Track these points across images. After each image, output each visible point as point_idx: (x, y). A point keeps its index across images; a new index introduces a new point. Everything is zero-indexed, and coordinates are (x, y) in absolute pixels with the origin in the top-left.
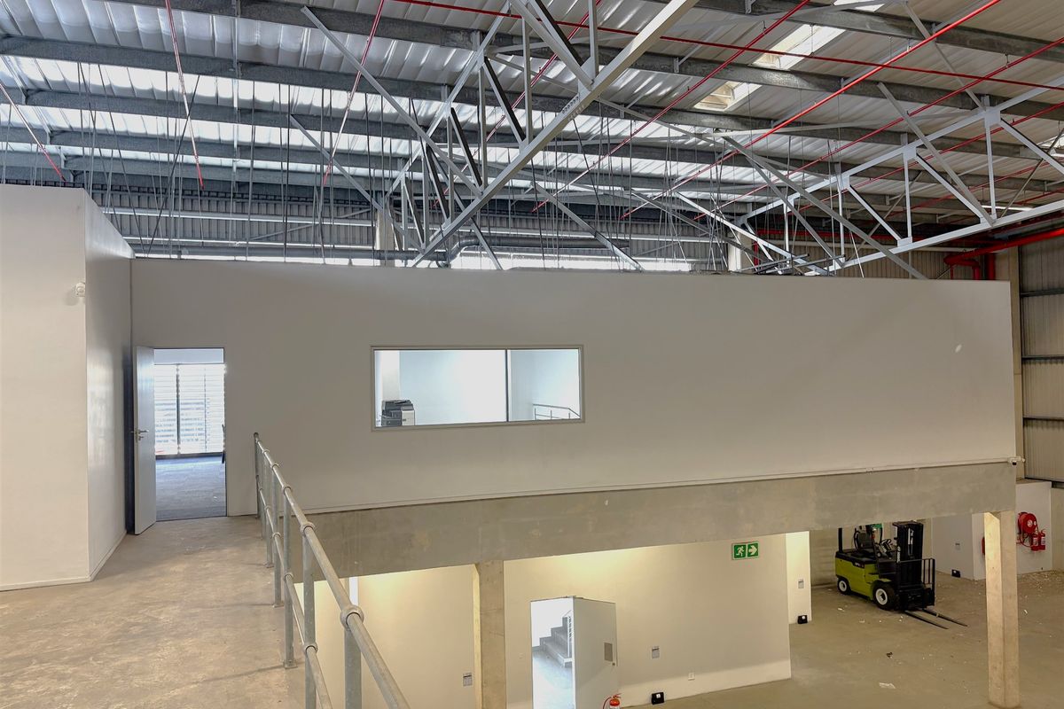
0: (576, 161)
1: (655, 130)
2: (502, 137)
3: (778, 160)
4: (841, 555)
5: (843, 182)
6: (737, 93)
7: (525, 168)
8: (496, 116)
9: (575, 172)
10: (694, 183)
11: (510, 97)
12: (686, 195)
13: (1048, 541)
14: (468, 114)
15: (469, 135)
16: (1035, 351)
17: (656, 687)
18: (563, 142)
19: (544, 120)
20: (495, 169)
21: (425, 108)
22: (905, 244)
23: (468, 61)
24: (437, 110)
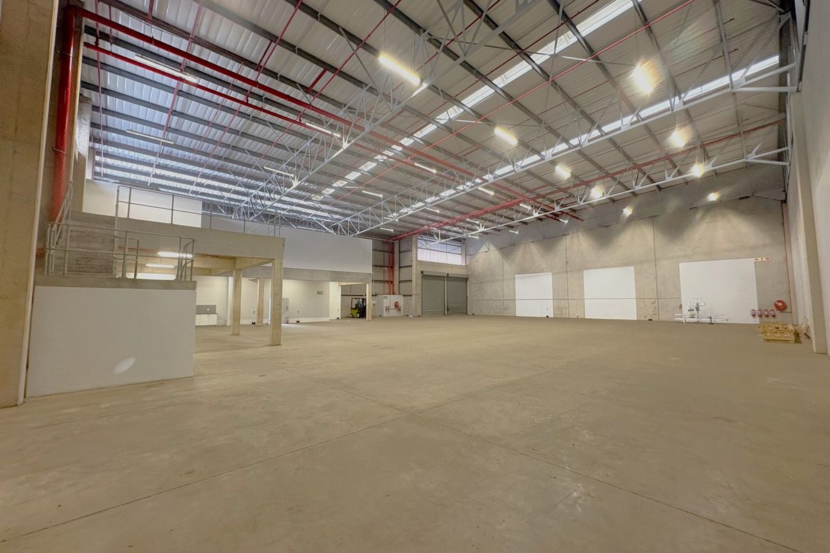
0: (285, 207)
1: (302, 202)
2: (269, 199)
3: (330, 212)
4: (352, 309)
5: (348, 219)
6: (320, 198)
7: (272, 207)
8: (267, 195)
9: (285, 209)
10: (315, 215)
11: (270, 191)
12: (315, 218)
13: (402, 308)
14: (261, 194)
15: (261, 198)
16: (401, 266)
17: (298, 320)
18: (280, 201)
19: (277, 197)
20: (266, 206)
21: (251, 191)
22: (358, 233)
23: (262, 184)
24: (254, 192)
